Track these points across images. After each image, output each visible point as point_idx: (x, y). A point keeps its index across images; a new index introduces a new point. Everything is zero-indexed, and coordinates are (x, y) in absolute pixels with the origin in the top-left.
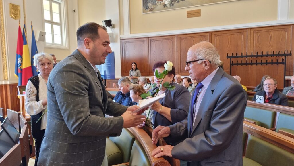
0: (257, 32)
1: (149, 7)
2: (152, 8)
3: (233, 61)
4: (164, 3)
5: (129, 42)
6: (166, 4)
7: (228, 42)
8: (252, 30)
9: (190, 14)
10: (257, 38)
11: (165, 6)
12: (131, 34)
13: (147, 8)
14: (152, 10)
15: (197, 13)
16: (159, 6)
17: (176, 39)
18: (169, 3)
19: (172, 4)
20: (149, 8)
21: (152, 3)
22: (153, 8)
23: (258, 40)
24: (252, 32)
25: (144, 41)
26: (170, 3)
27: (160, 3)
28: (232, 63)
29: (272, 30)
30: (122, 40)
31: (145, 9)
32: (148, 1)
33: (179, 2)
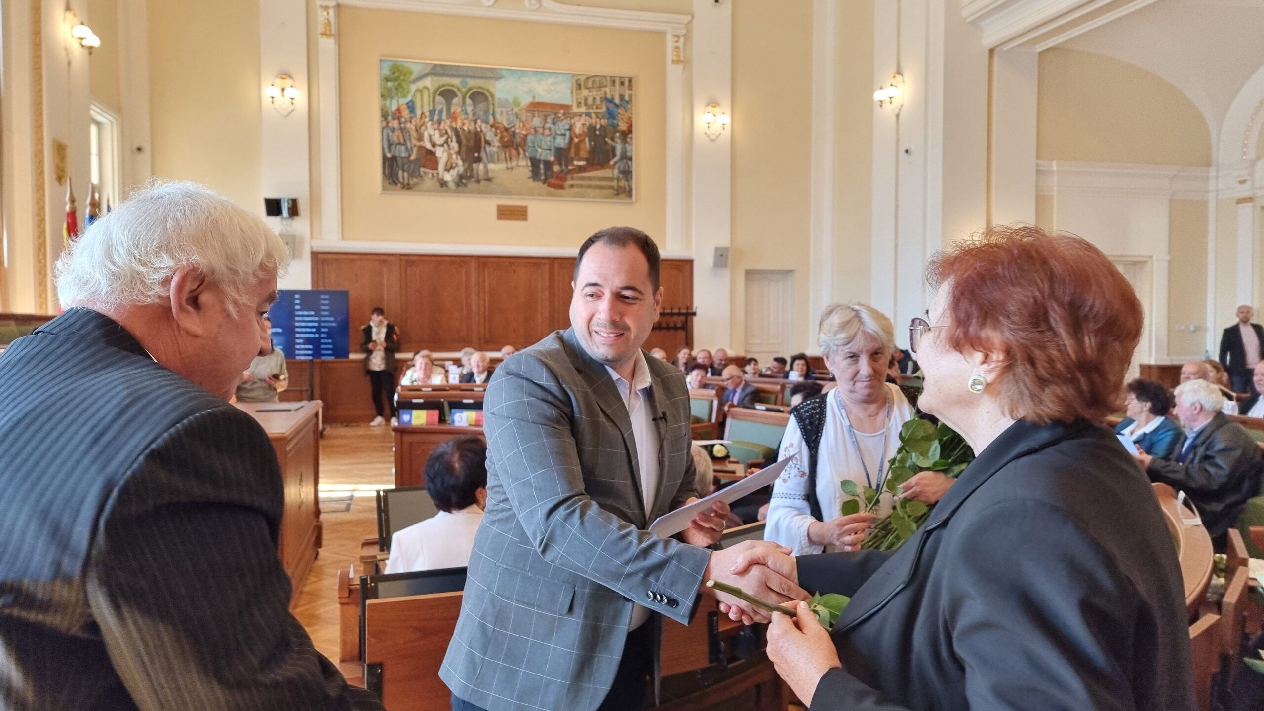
1: (401, 180)
2: (408, 184)
4: (441, 176)
6: (446, 181)
9: (505, 213)
11: (443, 184)
12: (343, 239)
13: (394, 181)
14: (407, 187)
15: (519, 214)
16: (429, 181)
17: (473, 265)
18: (453, 180)
19: (462, 182)
20: (400, 182)
21: (408, 171)
22: (411, 182)
26: (456, 180)
27: (430, 175)
30: (318, 253)
31: (390, 183)
32: (397, 164)
33: (478, 181)
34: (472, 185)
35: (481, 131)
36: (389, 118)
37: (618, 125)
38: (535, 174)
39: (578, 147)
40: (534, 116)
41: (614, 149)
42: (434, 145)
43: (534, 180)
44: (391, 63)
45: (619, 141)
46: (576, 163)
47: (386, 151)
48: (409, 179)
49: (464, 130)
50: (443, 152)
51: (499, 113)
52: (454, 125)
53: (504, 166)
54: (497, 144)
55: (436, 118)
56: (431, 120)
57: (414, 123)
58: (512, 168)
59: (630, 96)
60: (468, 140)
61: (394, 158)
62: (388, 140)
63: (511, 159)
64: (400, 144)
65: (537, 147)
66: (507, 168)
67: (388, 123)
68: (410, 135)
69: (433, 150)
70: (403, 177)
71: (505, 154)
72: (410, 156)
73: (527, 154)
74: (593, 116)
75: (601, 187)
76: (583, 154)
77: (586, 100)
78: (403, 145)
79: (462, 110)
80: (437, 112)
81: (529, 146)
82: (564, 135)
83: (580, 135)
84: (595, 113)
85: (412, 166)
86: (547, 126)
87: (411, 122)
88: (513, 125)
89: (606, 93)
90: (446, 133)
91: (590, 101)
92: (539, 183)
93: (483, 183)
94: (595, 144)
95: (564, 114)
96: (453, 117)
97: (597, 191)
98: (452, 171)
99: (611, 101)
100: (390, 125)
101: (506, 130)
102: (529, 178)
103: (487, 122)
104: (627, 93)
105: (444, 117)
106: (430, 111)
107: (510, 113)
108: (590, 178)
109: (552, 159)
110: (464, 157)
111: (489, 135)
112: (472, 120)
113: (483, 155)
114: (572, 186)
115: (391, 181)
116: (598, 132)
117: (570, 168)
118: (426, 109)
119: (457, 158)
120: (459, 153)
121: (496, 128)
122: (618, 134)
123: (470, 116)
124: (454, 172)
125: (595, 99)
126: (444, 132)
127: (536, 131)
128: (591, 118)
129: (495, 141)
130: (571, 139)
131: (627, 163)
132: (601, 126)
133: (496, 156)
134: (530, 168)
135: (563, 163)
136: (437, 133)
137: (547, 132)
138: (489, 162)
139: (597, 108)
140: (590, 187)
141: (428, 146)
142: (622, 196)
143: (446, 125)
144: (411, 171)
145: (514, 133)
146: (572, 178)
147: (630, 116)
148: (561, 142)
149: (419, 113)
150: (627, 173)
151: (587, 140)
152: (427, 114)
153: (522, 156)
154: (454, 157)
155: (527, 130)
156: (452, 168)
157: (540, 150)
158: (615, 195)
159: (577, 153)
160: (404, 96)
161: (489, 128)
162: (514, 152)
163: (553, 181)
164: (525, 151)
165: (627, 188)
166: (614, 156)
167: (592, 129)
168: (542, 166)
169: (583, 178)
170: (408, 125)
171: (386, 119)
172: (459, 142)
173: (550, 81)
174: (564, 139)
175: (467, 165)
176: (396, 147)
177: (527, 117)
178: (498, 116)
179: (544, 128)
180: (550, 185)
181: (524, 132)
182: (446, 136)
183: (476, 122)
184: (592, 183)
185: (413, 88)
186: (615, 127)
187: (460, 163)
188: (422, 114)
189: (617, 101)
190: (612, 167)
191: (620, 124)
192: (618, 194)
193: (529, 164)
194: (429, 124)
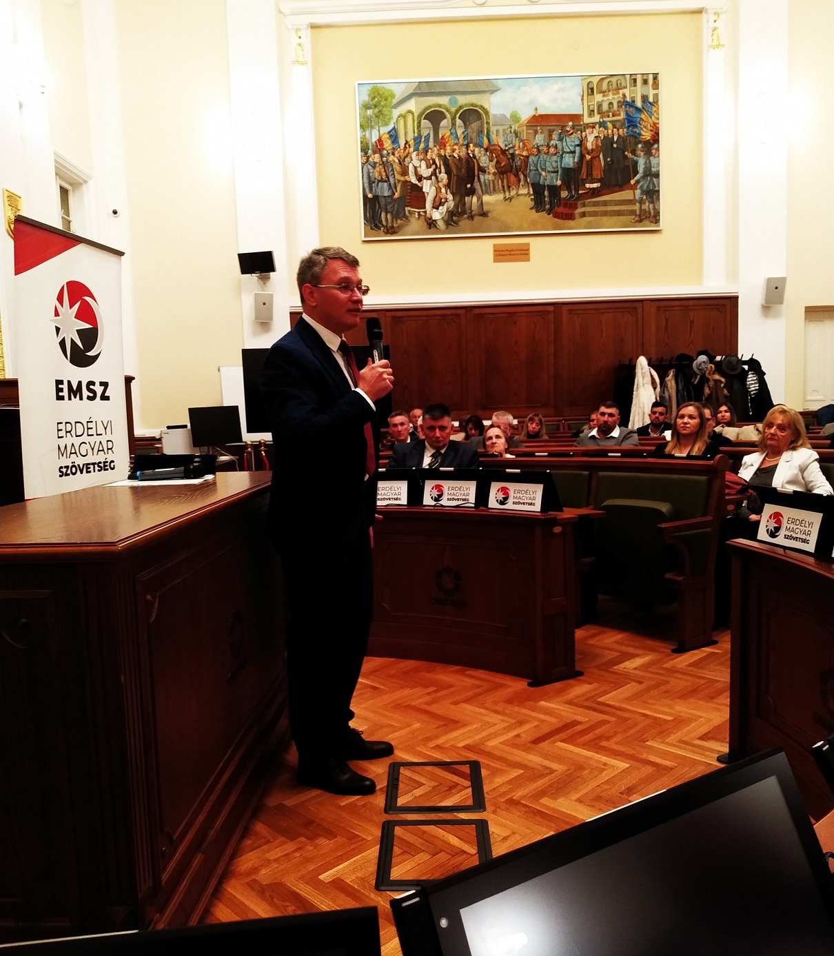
0: (663, 309)
1: (384, 223)
2: (392, 227)
8: (653, 303)
9: (502, 255)
13: (376, 226)
15: (521, 254)
18: (443, 218)
19: (452, 220)
20: (383, 225)
21: (392, 212)
23: (666, 329)
24: (653, 309)
26: (446, 218)
29: (694, 307)
32: (379, 205)
33: (471, 217)
34: (464, 222)
35: (474, 157)
36: (370, 151)
37: (640, 134)
38: (538, 205)
39: (590, 164)
40: (536, 132)
41: (636, 163)
42: (420, 178)
43: (537, 212)
44: (370, 87)
45: (642, 154)
46: (588, 186)
47: (367, 191)
48: (393, 222)
49: (455, 157)
50: (431, 186)
51: (495, 132)
52: (442, 152)
53: (501, 196)
54: (492, 170)
55: (422, 146)
56: (416, 149)
57: (396, 155)
58: (511, 199)
59: (656, 96)
60: (459, 169)
61: (376, 198)
62: (369, 177)
63: (509, 187)
64: (382, 181)
65: (540, 171)
66: (506, 199)
67: (368, 157)
68: (393, 170)
69: (419, 184)
70: (387, 220)
71: (502, 182)
72: (394, 194)
73: (528, 180)
74: (610, 125)
75: (619, 213)
76: (597, 174)
77: (600, 106)
78: (386, 181)
79: (451, 133)
80: (423, 140)
81: (530, 170)
82: (574, 152)
83: (592, 150)
84: (610, 122)
85: (396, 206)
86: (552, 142)
87: (393, 154)
88: (511, 146)
89: (624, 96)
90: (434, 162)
91: (605, 107)
92: (544, 213)
93: (477, 218)
94: (612, 160)
95: (573, 127)
96: (441, 143)
98: (441, 208)
99: (631, 104)
100: (370, 159)
101: (504, 152)
102: (531, 209)
103: (479, 145)
104: (651, 93)
105: (431, 144)
106: (415, 139)
107: (508, 132)
108: (605, 203)
109: (559, 183)
110: (454, 191)
111: (484, 160)
112: (463, 145)
113: (477, 185)
114: (583, 215)
115: (373, 225)
116: (615, 146)
117: (580, 192)
118: (410, 137)
119: (446, 193)
120: (448, 186)
121: (491, 152)
122: (640, 146)
123: (461, 141)
124: (443, 209)
125: (611, 103)
126: (431, 162)
127: (539, 151)
128: (606, 128)
129: (490, 167)
130: (582, 156)
131: (651, 179)
132: (619, 136)
133: (492, 185)
134: (533, 197)
135: (573, 187)
136: (423, 164)
137: (552, 150)
138: (483, 194)
139: (613, 116)
140: (605, 214)
141: (414, 180)
142: (647, 222)
143: (433, 154)
144: (394, 213)
145: (513, 155)
146: (584, 205)
147: (657, 122)
148: (569, 161)
149: (402, 142)
150: (653, 194)
151: (601, 156)
152: (412, 143)
153: (522, 182)
154: (443, 190)
155: (527, 150)
156: (441, 204)
157: (544, 173)
158: (636, 221)
159: (589, 173)
160: (386, 124)
161: (483, 152)
162: (513, 178)
163: (560, 210)
164: (525, 176)
165: (652, 212)
166: (636, 173)
167: (608, 141)
168: (546, 193)
169: (596, 204)
170: (391, 158)
171: (366, 153)
172: (448, 172)
173: (556, 87)
174: (574, 158)
175: (458, 198)
176: (377, 185)
177: (527, 133)
178: (493, 136)
179: (548, 146)
180: (557, 216)
181: (525, 153)
182: (434, 167)
183: (467, 146)
184: (609, 208)
185: (396, 113)
186: (636, 138)
187: (450, 197)
188: (407, 142)
189: (639, 104)
190: (634, 188)
191: (643, 133)
192: (641, 221)
193: (532, 192)
194: (414, 155)
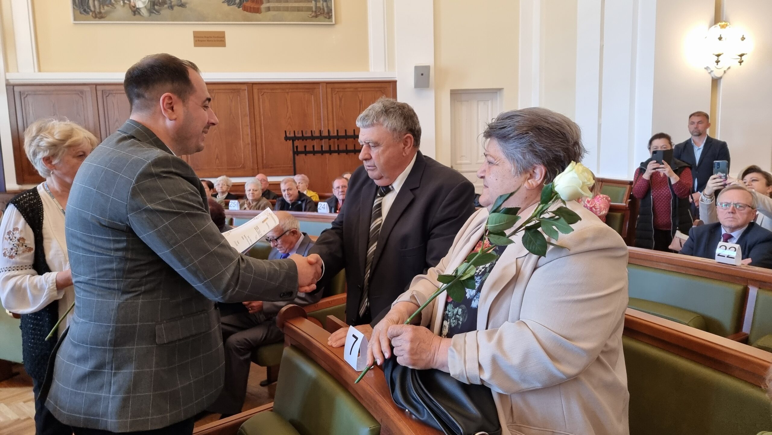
0: (337, 90)
2: (100, 13)
3: (297, 147)
5: (35, 93)
6: (139, 9)
7: (288, 108)
8: (329, 85)
10: (338, 103)
12: (40, 71)
13: (85, 11)
19: (154, 9)
20: (91, 11)
22: (102, 11)
23: (340, 106)
24: (329, 90)
25: (82, 92)
26: (149, 7)
28: (295, 150)
29: (362, 89)
30: (14, 86)
31: (81, 13)
43: (229, 5)
48: (100, 8)
70: (94, 6)
75: (298, 9)
92: (235, 7)
97: (296, 13)
102: (223, 2)
108: (286, 1)
114: (268, 9)
115: (82, 10)
140: (287, 9)
142: (321, 17)
146: (268, 1)
158: (313, 17)
163: (249, 4)
165: (326, 9)
169: (279, 1)
184: (290, 5)
192: (316, 16)
